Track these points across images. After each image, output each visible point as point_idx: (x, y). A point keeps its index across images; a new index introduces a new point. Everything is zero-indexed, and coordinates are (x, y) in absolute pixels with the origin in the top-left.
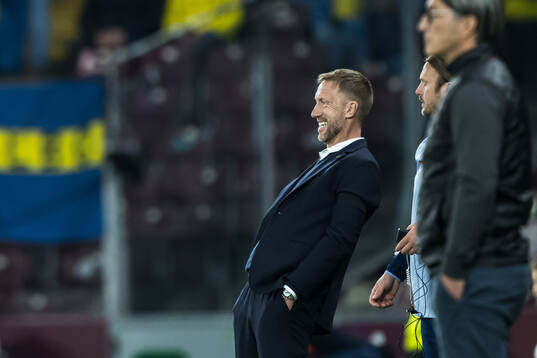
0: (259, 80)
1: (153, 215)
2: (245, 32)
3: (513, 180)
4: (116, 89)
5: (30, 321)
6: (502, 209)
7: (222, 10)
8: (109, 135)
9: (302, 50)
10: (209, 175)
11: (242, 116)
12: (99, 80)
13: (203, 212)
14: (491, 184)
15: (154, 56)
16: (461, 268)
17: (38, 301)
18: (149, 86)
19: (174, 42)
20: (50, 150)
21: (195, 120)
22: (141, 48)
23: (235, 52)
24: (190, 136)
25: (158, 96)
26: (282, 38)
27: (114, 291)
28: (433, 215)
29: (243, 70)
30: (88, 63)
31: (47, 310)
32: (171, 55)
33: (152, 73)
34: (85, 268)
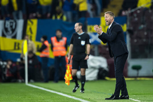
1: (135, 41)
2: (152, 7)
4: (129, 18)
7: (148, 3)
8: (127, 26)
10: (146, 33)
12: (126, 16)
13: (144, 40)
15: (136, 12)
18: (135, 17)
19: (139, 9)
21: (143, 24)
22: (133, 10)
23: (150, 11)
24: (142, 26)
25: (136, 19)
30: (124, 13)
32: (138, 12)
33: (135, 15)
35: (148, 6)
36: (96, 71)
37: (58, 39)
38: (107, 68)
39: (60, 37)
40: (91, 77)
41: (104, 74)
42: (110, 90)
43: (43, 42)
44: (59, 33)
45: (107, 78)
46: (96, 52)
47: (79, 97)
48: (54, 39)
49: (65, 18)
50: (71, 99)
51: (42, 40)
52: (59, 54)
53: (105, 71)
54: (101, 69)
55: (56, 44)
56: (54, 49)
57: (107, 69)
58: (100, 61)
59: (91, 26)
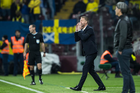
0: (101, 19)
2: (99, 11)
3: (129, 35)
5: (65, 57)
6: (128, 39)
7: (95, 8)
9: (108, 15)
11: (98, 25)
12: (76, 19)
14: (126, 36)
15: (85, 15)
16: (121, 50)
17: (66, 54)
19: (87, 13)
20: (68, 30)
22: (82, 14)
23: (97, 15)
26: (104, 13)
27: (78, 52)
28: (117, 41)
29: (98, 18)
30: (74, 16)
31: (67, 55)
32: (87, 15)
34: (73, 49)
35: (96, 10)
36: (50, 67)
37: (17, 38)
38: (60, 63)
39: (19, 36)
40: (45, 72)
41: (57, 69)
42: (61, 83)
43: (4, 41)
44: (18, 33)
45: (59, 73)
46: (50, 50)
47: (35, 89)
48: (13, 38)
49: (23, 20)
50: (28, 90)
51: (3, 39)
52: (18, 51)
53: (57, 66)
54: (54, 65)
55: (15, 42)
56: (14, 47)
57: (59, 65)
58: (53, 58)
59: (46, 28)
